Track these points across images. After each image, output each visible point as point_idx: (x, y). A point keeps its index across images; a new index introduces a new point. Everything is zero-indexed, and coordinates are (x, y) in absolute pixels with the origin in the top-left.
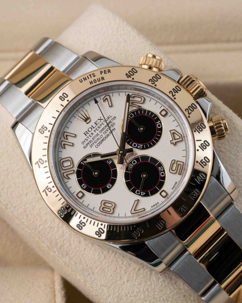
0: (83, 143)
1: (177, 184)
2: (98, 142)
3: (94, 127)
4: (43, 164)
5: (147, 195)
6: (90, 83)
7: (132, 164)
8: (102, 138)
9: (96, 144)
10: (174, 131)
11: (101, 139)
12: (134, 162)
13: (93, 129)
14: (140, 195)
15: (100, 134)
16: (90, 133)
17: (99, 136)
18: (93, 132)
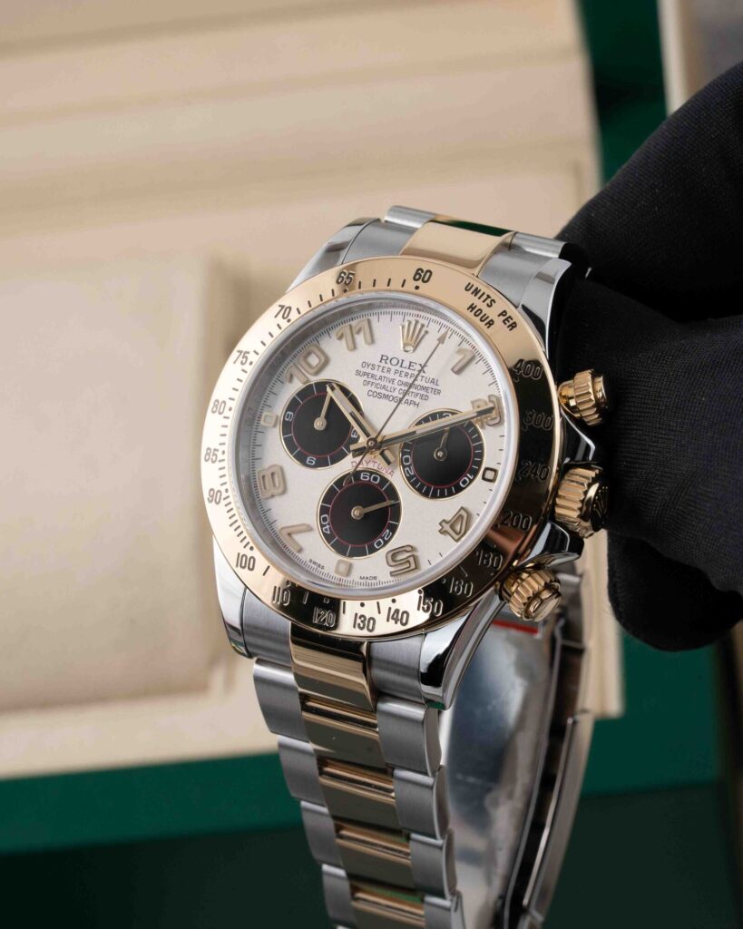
0: (365, 364)
1: (373, 581)
2: (378, 391)
3: (404, 365)
4: (283, 318)
5: (328, 538)
6: (471, 307)
7: (370, 476)
8: (390, 394)
9: (373, 389)
10: (465, 515)
11: (386, 393)
12: (375, 479)
13: (398, 367)
14: (322, 526)
15: (396, 386)
16: (389, 365)
17: (390, 385)
18: (393, 368)
